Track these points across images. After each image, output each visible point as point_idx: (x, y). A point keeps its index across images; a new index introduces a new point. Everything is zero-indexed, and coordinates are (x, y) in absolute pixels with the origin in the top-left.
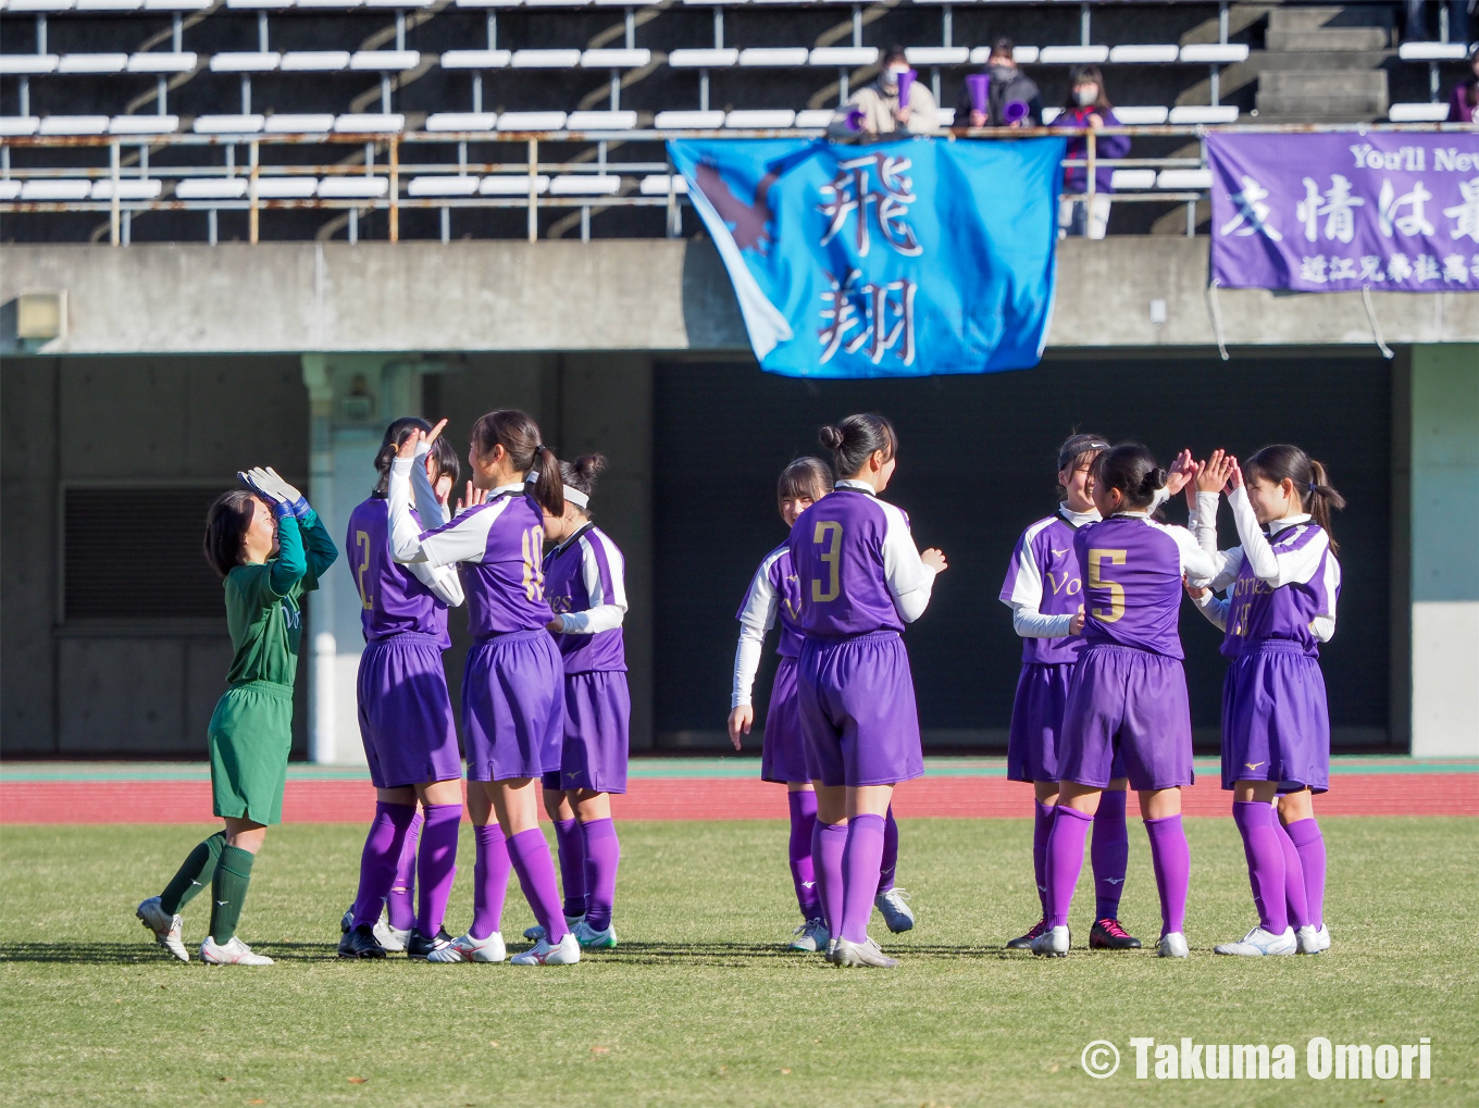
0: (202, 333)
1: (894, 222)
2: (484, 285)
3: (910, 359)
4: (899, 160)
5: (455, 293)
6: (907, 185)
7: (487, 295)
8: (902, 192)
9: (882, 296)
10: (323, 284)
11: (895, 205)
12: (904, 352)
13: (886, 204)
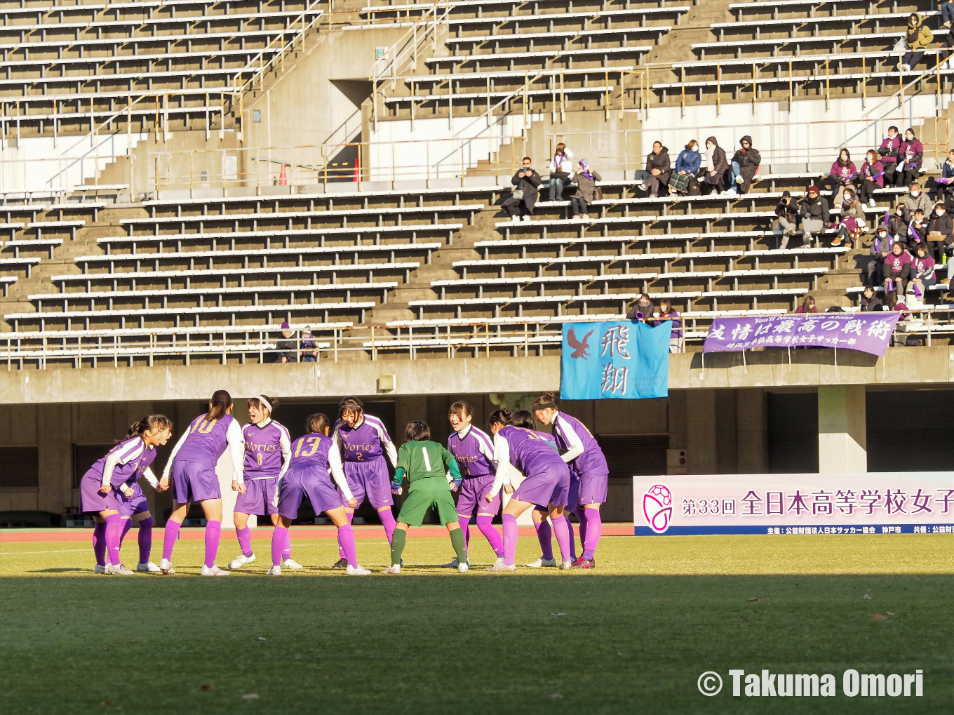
0: (433, 388)
1: (622, 348)
2: (511, 371)
3: (624, 393)
4: (626, 328)
5: (503, 374)
6: (627, 336)
7: (512, 374)
8: (625, 339)
9: (617, 372)
10: (466, 371)
11: (623, 343)
12: (622, 391)
13: (620, 342)
